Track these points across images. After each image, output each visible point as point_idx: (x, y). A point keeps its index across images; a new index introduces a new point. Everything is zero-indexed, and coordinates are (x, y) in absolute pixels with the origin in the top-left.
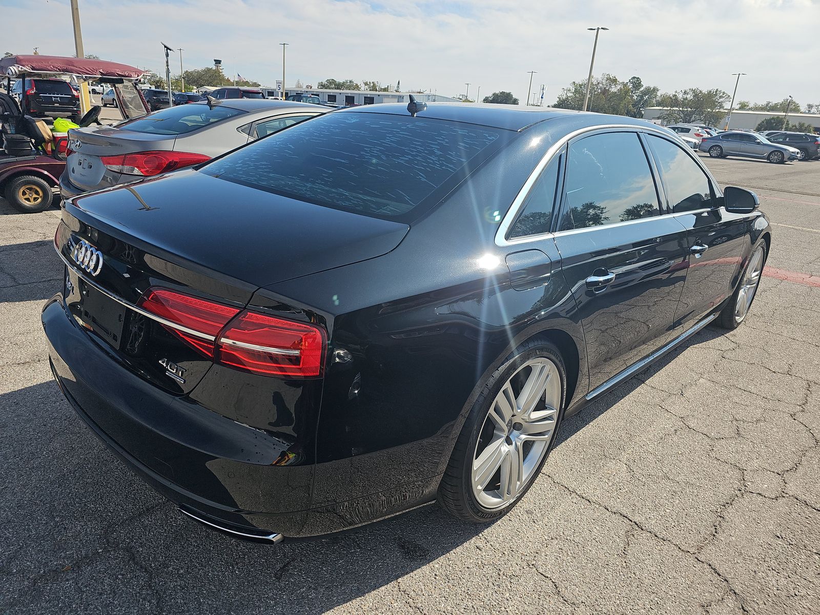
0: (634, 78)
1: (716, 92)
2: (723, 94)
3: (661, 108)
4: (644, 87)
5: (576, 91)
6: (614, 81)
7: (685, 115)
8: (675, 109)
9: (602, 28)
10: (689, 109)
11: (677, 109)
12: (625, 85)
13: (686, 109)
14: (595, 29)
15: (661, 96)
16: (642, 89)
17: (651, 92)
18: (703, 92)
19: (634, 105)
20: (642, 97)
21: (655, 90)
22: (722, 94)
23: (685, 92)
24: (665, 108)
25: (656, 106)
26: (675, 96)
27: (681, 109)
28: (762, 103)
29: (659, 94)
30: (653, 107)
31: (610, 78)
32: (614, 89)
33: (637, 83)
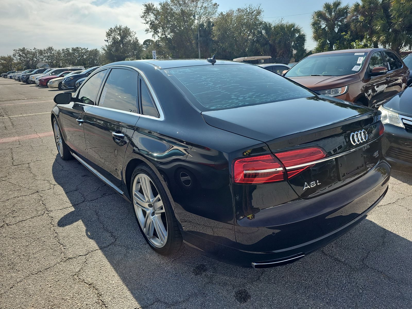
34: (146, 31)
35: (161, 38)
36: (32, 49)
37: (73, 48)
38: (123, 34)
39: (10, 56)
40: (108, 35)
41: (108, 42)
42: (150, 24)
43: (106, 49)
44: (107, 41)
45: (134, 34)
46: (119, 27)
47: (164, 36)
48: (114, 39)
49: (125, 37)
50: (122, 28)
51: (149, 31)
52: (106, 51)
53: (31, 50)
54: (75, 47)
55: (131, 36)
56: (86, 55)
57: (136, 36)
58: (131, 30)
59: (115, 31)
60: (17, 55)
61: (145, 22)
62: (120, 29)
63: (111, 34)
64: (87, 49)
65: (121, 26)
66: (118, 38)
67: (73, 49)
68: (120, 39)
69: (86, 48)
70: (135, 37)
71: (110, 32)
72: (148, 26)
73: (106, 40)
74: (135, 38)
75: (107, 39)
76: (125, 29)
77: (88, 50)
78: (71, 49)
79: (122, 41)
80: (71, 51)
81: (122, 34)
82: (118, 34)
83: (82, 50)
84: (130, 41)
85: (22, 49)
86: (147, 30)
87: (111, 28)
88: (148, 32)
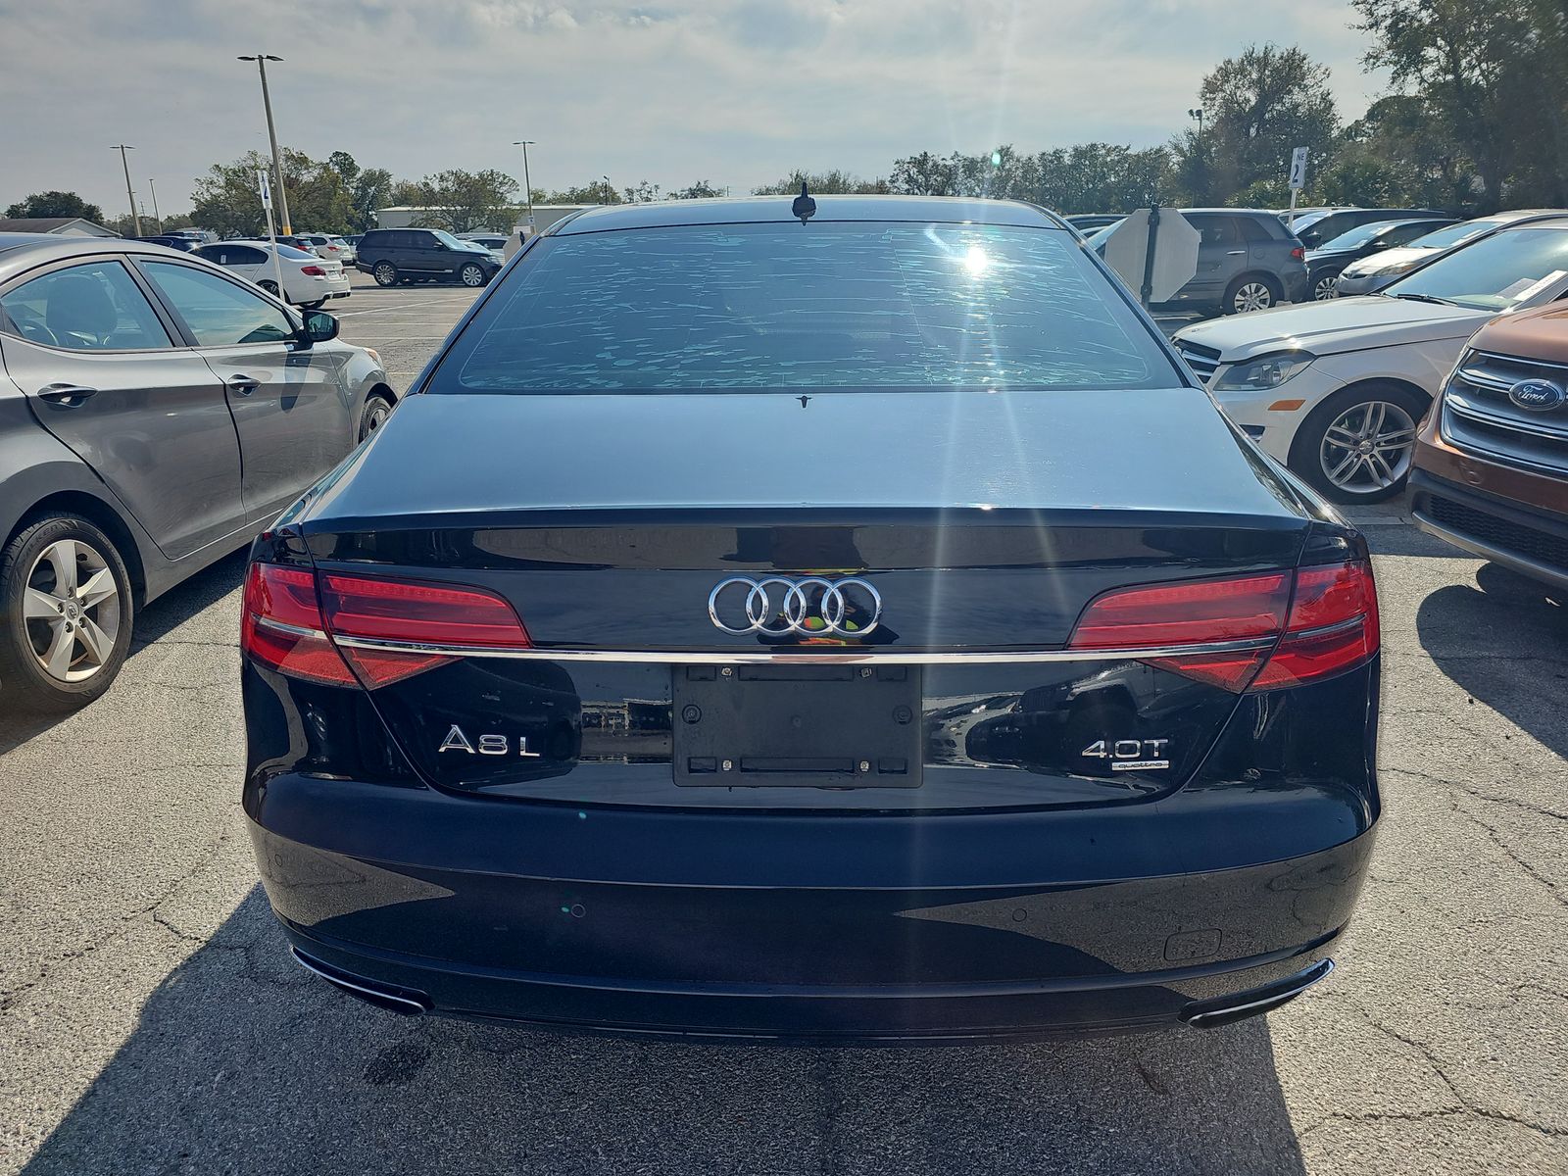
0: (337, 154)
1: (492, 174)
2: (504, 179)
3: (409, 208)
4: (362, 170)
5: (229, 183)
6: (302, 161)
7: (456, 219)
8: (434, 208)
9: (268, 57)
10: (459, 208)
11: (438, 208)
12: (325, 167)
13: (453, 208)
14: (253, 59)
15: (398, 186)
16: (359, 175)
17: (378, 179)
18: (471, 176)
19: (356, 207)
20: (364, 190)
21: (383, 176)
22: (501, 178)
23: (441, 177)
24: (416, 209)
25: (396, 206)
26: (426, 185)
27: (444, 208)
28: (565, 190)
29: (393, 182)
30: (389, 207)
31: (292, 155)
32: (307, 177)
33: (347, 165)
34: (1366, 59)
35: (1432, 85)
36: (948, 158)
37: (1076, 149)
38: (1272, 81)
39: (883, 182)
40: (1211, 87)
41: (1200, 119)
42: (1389, 29)
43: (1185, 146)
44: (1199, 113)
45: (1319, 77)
46: (1262, 55)
47: (1450, 77)
48: (1228, 103)
49: (1278, 91)
50: (1274, 56)
51: (1381, 60)
52: (1185, 156)
53: (943, 159)
54: (1084, 144)
55: (1306, 86)
56: (1117, 173)
57: (1326, 85)
58: (1311, 62)
59: (1241, 71)
60: (902, 177)
61: (1364, 20)
62: (1263, 62)
63: (1222, 85)
64: (1128, 148)
65: (1270, 48)
66: (1248, 101)
67: (1079, 153)
68: (1253, 103)
69: (1125, 147)
70: (1321, 89)
71: (1219, 77)
72: (1378, 39)
73: (1194, 111)
74: (1322, 94)
75: (1202, 108)
76: (1287, 61)
77: (1128, 152)
78: (1070, 151)
79: (1259, 110)
80: (1067, 160)
81: (1268, 80)
82: (1253, 83)
83: (1109, 152)
84: (1296, 106)
85: (918, 156)
86: (1373, 58)
87: (1229, 61)
88: (1378, 64)
